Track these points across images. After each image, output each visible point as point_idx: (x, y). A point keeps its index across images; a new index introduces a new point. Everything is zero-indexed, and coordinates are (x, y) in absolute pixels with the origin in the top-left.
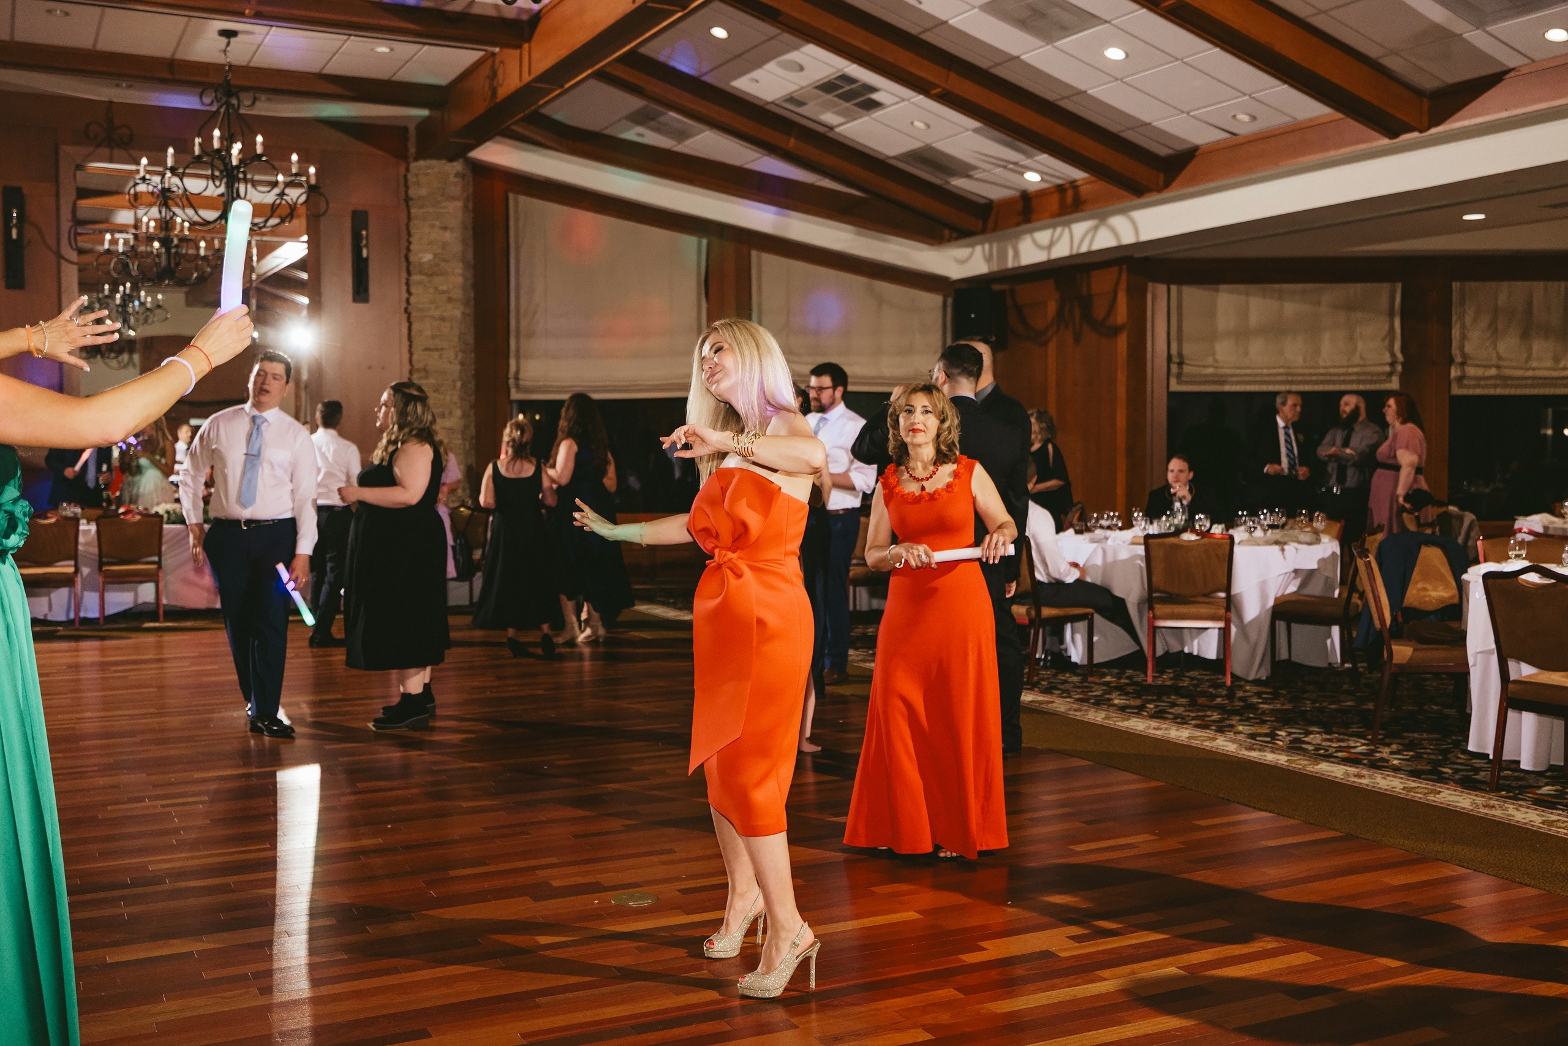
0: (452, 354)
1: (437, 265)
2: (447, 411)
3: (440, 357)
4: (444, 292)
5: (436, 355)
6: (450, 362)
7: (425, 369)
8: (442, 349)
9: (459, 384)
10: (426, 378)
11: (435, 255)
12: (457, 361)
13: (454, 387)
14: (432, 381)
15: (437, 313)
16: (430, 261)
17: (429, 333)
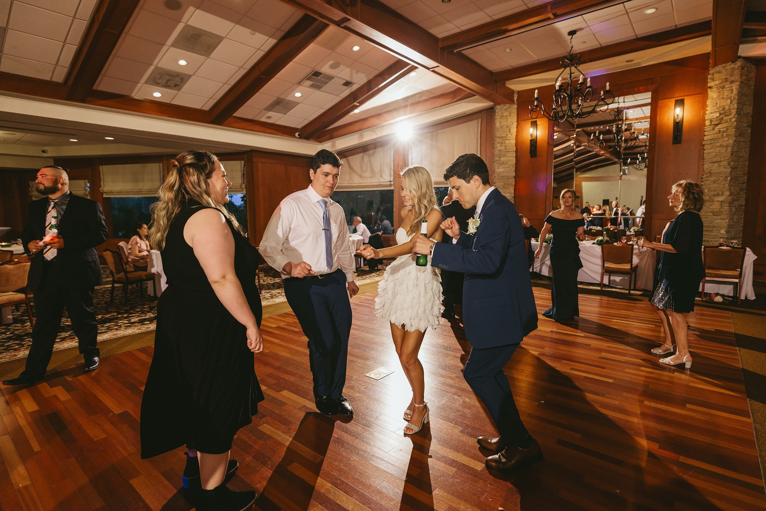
0: (726, 163)
1: (722, 118)
2: (720, 193)
3: (719, 166)
4: (724, 132)
5: (716, 165)
6: (725, 168)
7: (710, 172)
8: (720, 161)
9: (729, 178)
10: (710, 176)
11: (720, 114)
12: (729, 167)
13: (727, 180)
14: (713, 178)
15: (718, 144)
16: (717, 117)
17: (714, 154)
